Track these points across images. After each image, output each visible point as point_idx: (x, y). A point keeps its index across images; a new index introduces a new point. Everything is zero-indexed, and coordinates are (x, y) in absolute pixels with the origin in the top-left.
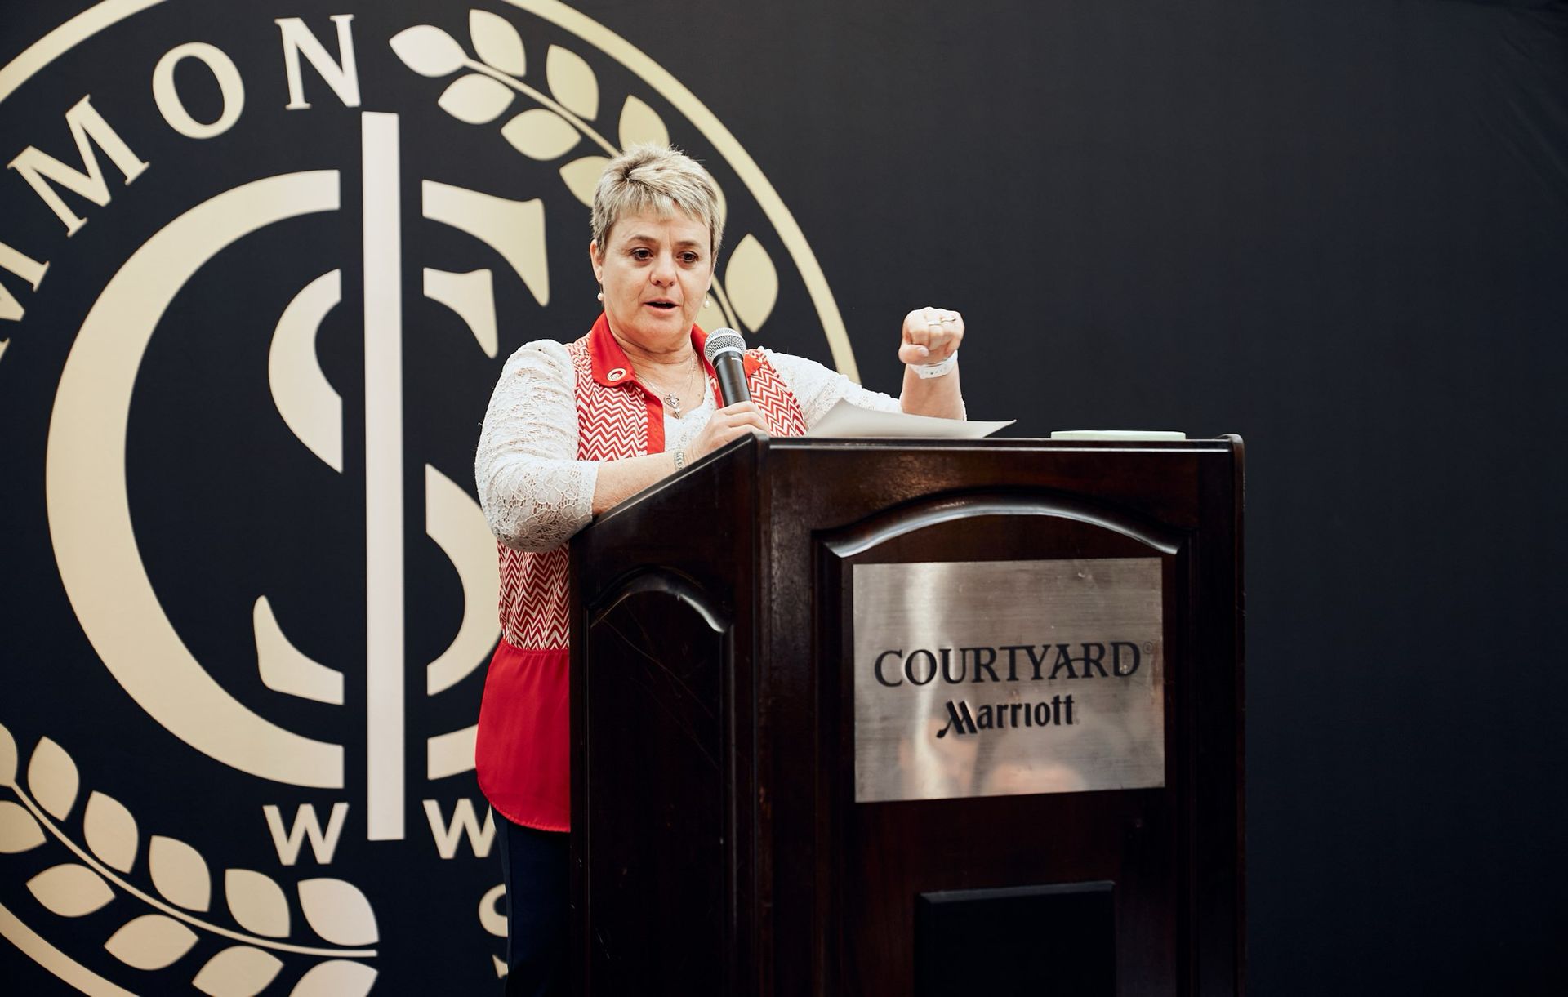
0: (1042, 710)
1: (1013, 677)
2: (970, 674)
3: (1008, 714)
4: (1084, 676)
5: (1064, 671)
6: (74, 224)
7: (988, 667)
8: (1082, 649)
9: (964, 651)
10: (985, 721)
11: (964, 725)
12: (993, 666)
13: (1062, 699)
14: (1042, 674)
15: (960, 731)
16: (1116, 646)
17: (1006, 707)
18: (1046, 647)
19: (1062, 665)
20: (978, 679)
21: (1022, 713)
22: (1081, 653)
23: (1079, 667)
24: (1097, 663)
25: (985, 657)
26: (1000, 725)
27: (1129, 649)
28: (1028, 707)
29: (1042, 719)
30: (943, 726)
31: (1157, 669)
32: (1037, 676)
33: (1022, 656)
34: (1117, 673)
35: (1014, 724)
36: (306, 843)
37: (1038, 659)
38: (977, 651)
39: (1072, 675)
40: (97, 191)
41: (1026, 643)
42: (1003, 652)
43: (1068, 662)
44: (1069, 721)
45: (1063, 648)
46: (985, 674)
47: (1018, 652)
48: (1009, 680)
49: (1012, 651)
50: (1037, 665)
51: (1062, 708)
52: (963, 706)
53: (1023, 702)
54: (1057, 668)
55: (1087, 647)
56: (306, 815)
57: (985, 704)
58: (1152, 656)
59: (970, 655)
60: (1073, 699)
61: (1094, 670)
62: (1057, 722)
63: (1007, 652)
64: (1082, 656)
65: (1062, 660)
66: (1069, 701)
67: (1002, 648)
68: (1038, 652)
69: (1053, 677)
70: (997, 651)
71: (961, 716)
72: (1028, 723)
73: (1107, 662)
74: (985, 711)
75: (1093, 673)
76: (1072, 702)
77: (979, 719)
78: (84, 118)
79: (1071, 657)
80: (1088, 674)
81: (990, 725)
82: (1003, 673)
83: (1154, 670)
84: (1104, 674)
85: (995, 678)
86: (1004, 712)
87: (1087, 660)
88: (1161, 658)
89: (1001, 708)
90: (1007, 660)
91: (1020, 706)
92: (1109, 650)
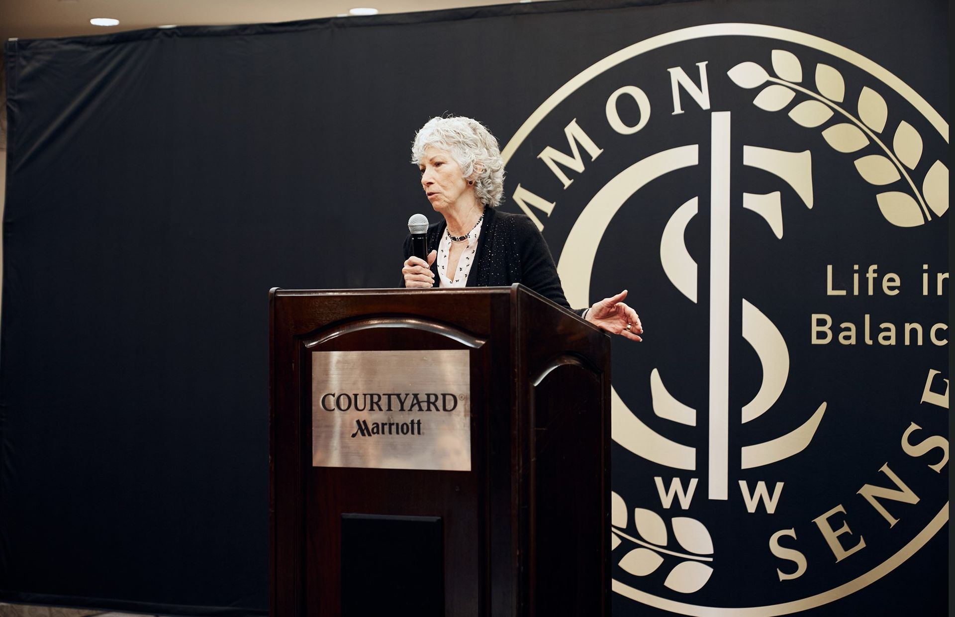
0: (405, 427)
1: (389, 409)
2: (368, 407)
3: (386, 428)
4: (427, 411)
5: (416, 407)
6: (567, 182)
7: (377, 403)
8: (426, 396)
9: (365, 395)
10: (375, 430)
11: (365, 431)
12: (379, 403)
13: (416, 421)
14: (404, 408)
15: (363, 435)
16: (444, 395)
17: (386, 424)
18: (407, 395)
19: (415, 404)
20: (372, 409)
21: (394, 428)
22: (425, 398)
23: (424, 406)
24: (434, 404)
25: (376, 399)
26: (383, 433)
27: (451, 397)
28: (397, 424)
29: (405, 431)
30: (355, 432)
31: (467, 408)
32: (402, 409)
33: (394, 399)
34: (445, 409)
35: (390, 433)
36: (676, 497)
37: (403, 401)
38: (372, 395)
39: (421, 409)
40: (578, 165)
41: (396, 392)
42: (384, 396)
43: (419, 403)
44: (419, 433)
45: (416, 396)
46: (375, 407)
47: (392, 396)
48: (387, 410)
49: (389, 396)
50: (402, 404)
51: (416, 426)
52: (364, 422)
53: (395, 422)
54: (413, 405)
55: (428, 395)
56: (676, 483)
57: (376, 422)
58: (464, 401)
59: (368, 397)
60: (421, 422)
61: (432, 407)
62: (413, 433)
63: (387, 396)
64: (426, 400)
65: (415, 402)
66: (419, 423)
67: (384, 395)
68: (403, 397)
69: (410, 410)
70: (382, 396)
71: (363, 427)
72: (398, 433)
73: (440, 404)
74: (375, 425)
75: (432, 409)
76: (421, 423)
77: (373, 429)
78: (573, 131)
79: (420, 400)
80: (429, 409)
81: (378, 433)
82: (384, 407)
83: (465, 409)
84: (437, 410)
85: (380, 410)
86: (385, 426)
87: (429, 402)
88: (469, 403)
89: (383, 425)
90: (387, 401)
91: (393, 424)
92: (440, 398)
